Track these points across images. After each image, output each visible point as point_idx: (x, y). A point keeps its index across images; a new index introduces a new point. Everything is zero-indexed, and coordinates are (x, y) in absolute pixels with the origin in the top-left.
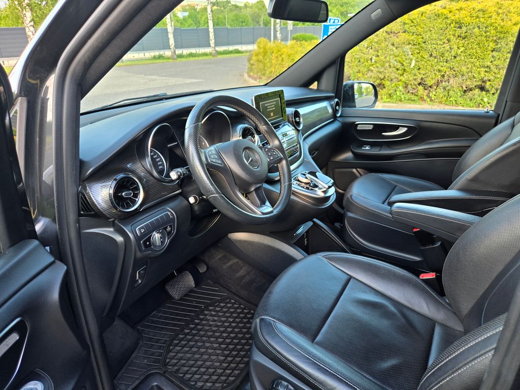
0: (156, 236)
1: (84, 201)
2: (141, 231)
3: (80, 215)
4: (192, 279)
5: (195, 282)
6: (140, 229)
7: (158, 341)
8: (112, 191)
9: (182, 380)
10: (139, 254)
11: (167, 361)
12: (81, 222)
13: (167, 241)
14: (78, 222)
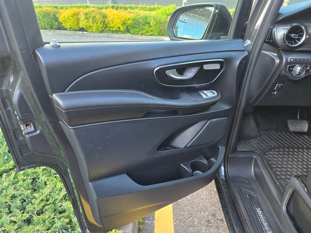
0: (298, 69)
1: (270, 35)
2: (291, 60)
3: (265, 42)
4: (307, 127)
5: (308, 129)
6: (291, 59)
7: (267, 143)
8: (286, 32)
9: (269, 165)
10: (283, 72)
11: (267, 153)
12: (264, 46)
13: (303, 74)
14: (262, 45)
